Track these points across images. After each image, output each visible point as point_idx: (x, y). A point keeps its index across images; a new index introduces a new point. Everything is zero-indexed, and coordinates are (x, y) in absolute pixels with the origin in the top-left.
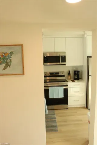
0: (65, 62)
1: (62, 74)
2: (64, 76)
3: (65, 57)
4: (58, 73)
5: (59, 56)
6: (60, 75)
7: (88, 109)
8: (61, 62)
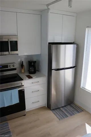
0: (17, 50)
1: (12, 67)
2: (15, 69)
3: (16, 42)
4: (7, 66)
5: (8, 41)
6: (9, 68)
7: (51, 110)
8: (11, 51)
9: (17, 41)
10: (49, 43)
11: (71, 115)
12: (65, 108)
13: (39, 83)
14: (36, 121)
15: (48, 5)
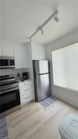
0: (14, 65)
1: (11, 77)
2: (14, 78)
4: (8, 76)
5: (8, 60)
6: (9, 77)
7: (38, 102)
8: (10, 65)
9: (14, 60)
10: (33, 60)
11: (51, 103)
12: (47, 99)
13: (28, 84)
14: (28, 112)
15: (30, 38)
